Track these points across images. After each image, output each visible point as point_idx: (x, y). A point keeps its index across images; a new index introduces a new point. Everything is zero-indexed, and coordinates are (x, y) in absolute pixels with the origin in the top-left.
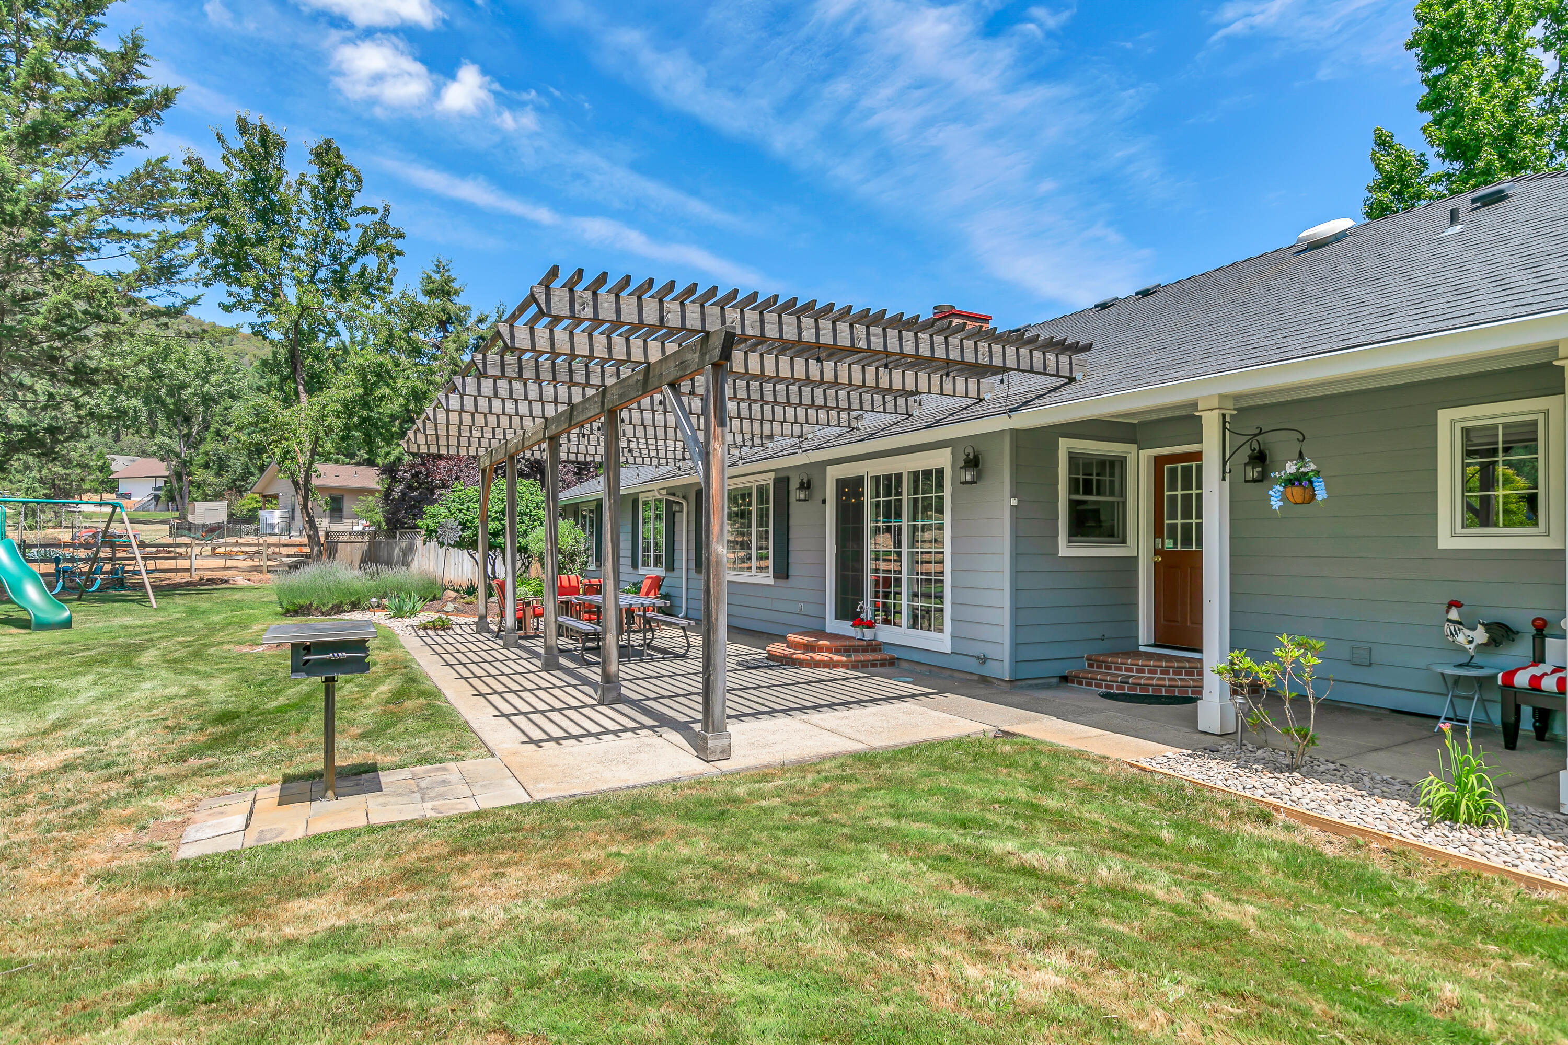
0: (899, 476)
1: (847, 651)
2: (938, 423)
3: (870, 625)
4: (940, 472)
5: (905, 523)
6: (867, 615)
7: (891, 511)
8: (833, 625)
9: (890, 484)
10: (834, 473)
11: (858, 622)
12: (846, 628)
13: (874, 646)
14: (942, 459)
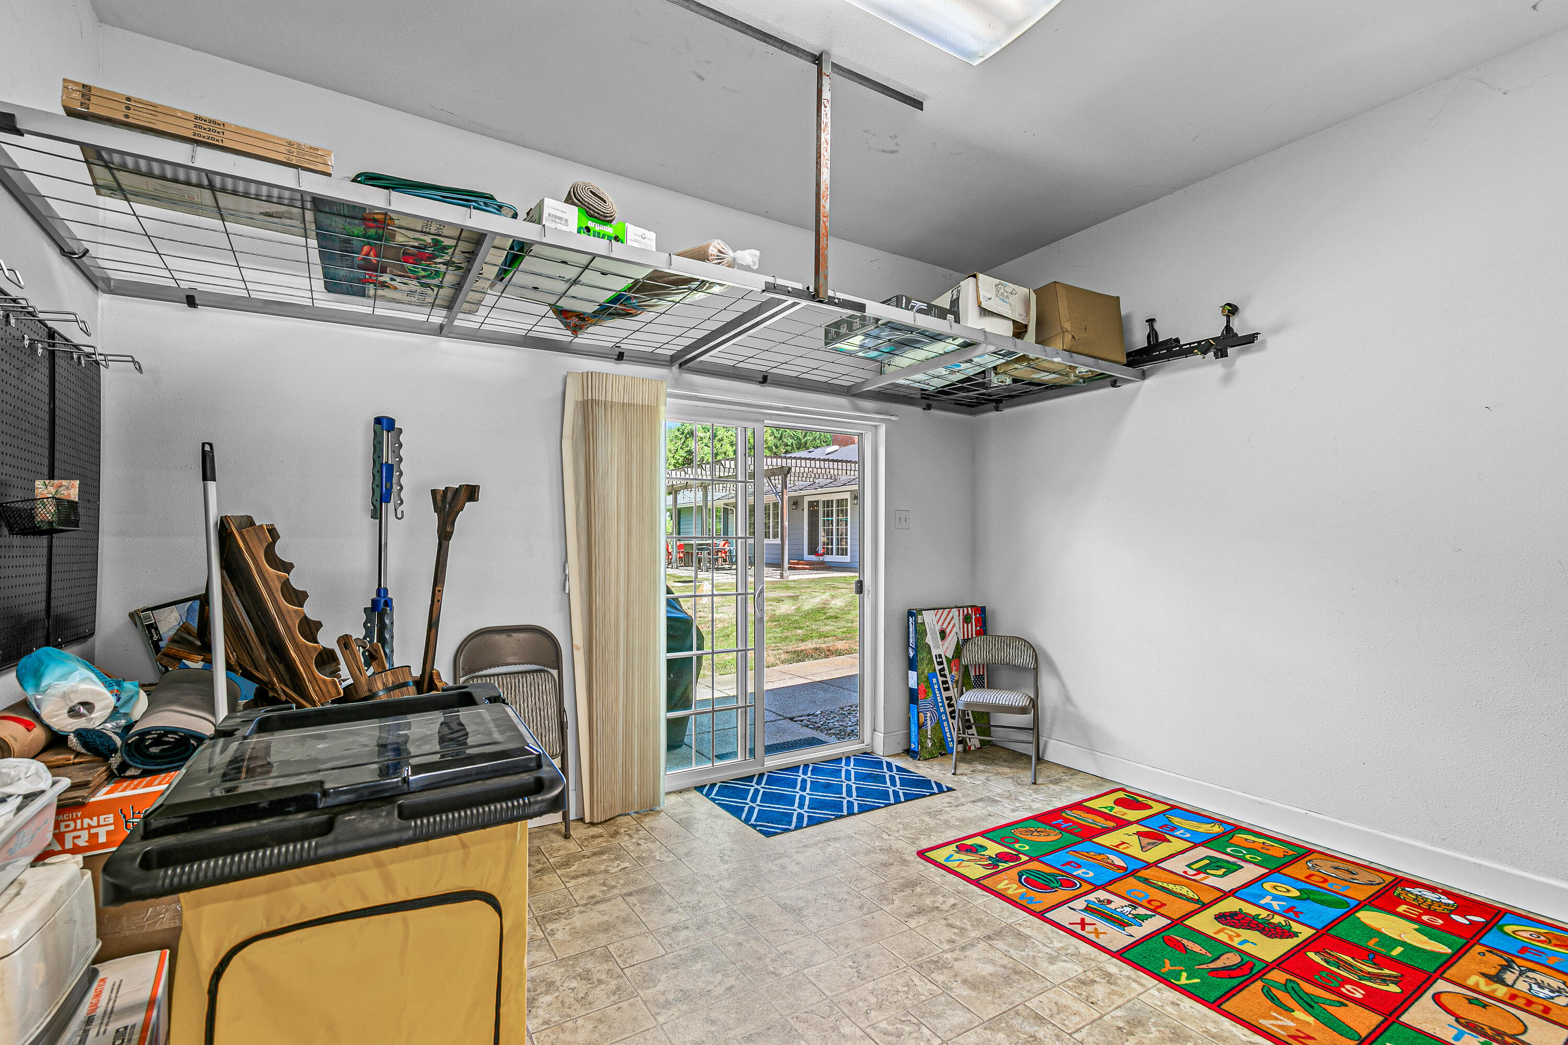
0: (832, 501)
1: (810, 565)
2: (844, 485)
3: (821, 555)
4: (847, 499)
5: (834, 518)
6: (821, 551)
7: (828, 514)
8: (807, 557)
9: (828, 504)
10: (807, 499)
11: (817, 554)
12: (813, 558)
13: (823, 563)
14: (847, 496)
